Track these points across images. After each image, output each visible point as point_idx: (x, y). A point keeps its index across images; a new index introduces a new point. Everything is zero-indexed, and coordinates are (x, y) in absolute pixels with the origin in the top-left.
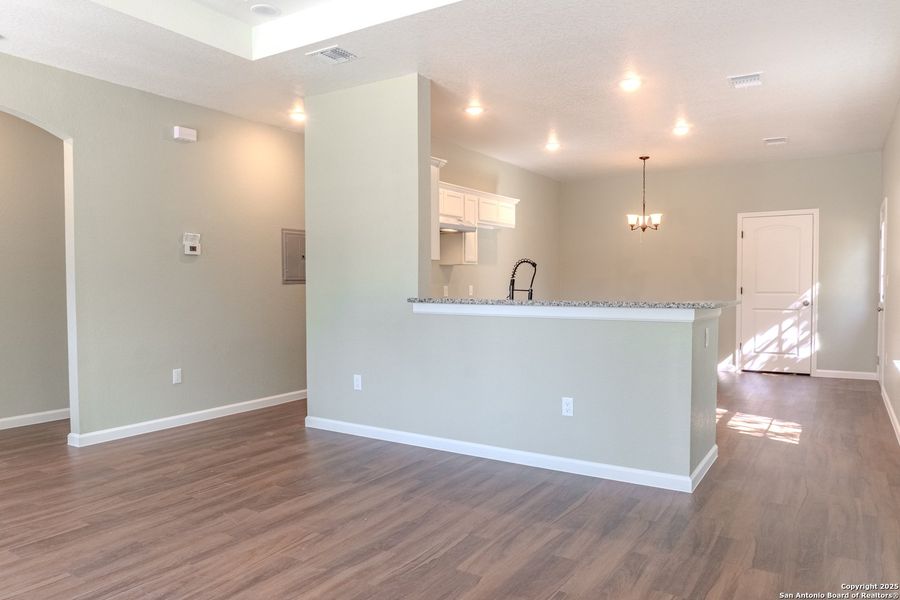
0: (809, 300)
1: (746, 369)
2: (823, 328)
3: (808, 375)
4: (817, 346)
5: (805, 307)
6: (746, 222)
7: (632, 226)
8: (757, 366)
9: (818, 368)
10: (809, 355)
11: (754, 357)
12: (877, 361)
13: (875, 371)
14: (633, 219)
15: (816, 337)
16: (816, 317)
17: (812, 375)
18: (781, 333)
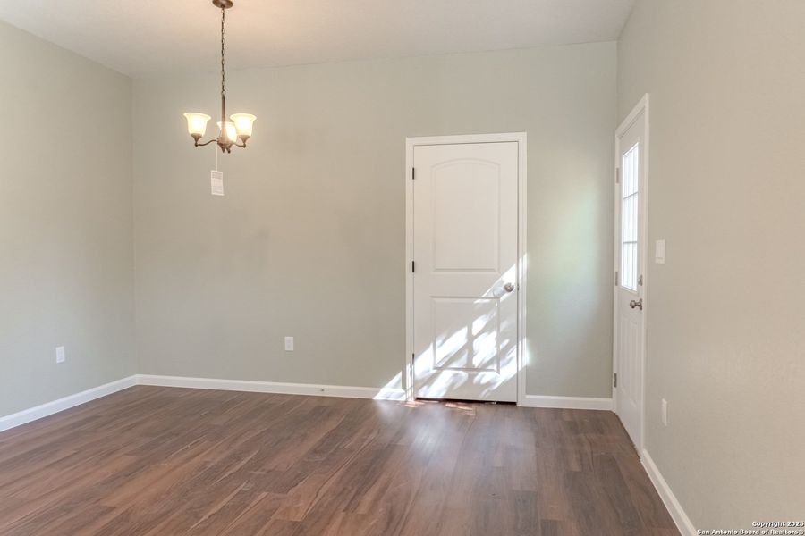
0: (513, 283)
1: (421, 395)
2: (534, 330)
3: (514, 404)
4: (526, 358)
5: (507, 295)
6: (420, 152)
7: (196, 138)
8: (437, 390)
9: (527, 393)
10: (515, 372)
11: (434, 377)
12: (614, 380)
13: (611, 396)
14: (197, 123)
15: (524, 343)
16: (523, 312)
17: (519, 405)
18: (471, 338)
